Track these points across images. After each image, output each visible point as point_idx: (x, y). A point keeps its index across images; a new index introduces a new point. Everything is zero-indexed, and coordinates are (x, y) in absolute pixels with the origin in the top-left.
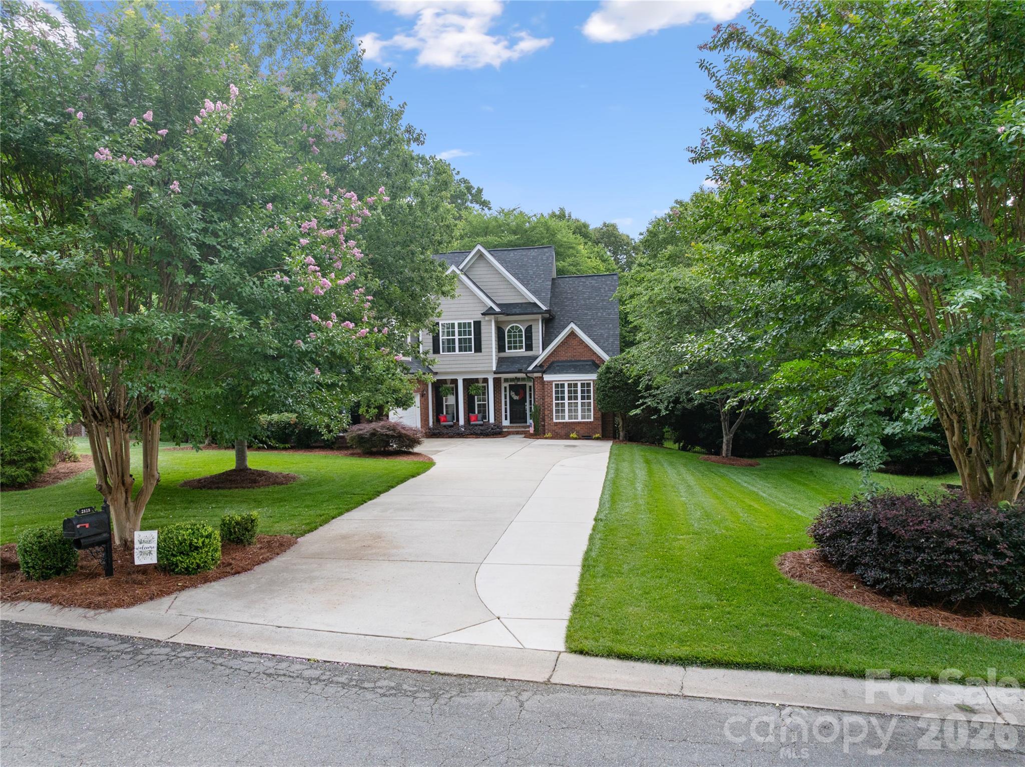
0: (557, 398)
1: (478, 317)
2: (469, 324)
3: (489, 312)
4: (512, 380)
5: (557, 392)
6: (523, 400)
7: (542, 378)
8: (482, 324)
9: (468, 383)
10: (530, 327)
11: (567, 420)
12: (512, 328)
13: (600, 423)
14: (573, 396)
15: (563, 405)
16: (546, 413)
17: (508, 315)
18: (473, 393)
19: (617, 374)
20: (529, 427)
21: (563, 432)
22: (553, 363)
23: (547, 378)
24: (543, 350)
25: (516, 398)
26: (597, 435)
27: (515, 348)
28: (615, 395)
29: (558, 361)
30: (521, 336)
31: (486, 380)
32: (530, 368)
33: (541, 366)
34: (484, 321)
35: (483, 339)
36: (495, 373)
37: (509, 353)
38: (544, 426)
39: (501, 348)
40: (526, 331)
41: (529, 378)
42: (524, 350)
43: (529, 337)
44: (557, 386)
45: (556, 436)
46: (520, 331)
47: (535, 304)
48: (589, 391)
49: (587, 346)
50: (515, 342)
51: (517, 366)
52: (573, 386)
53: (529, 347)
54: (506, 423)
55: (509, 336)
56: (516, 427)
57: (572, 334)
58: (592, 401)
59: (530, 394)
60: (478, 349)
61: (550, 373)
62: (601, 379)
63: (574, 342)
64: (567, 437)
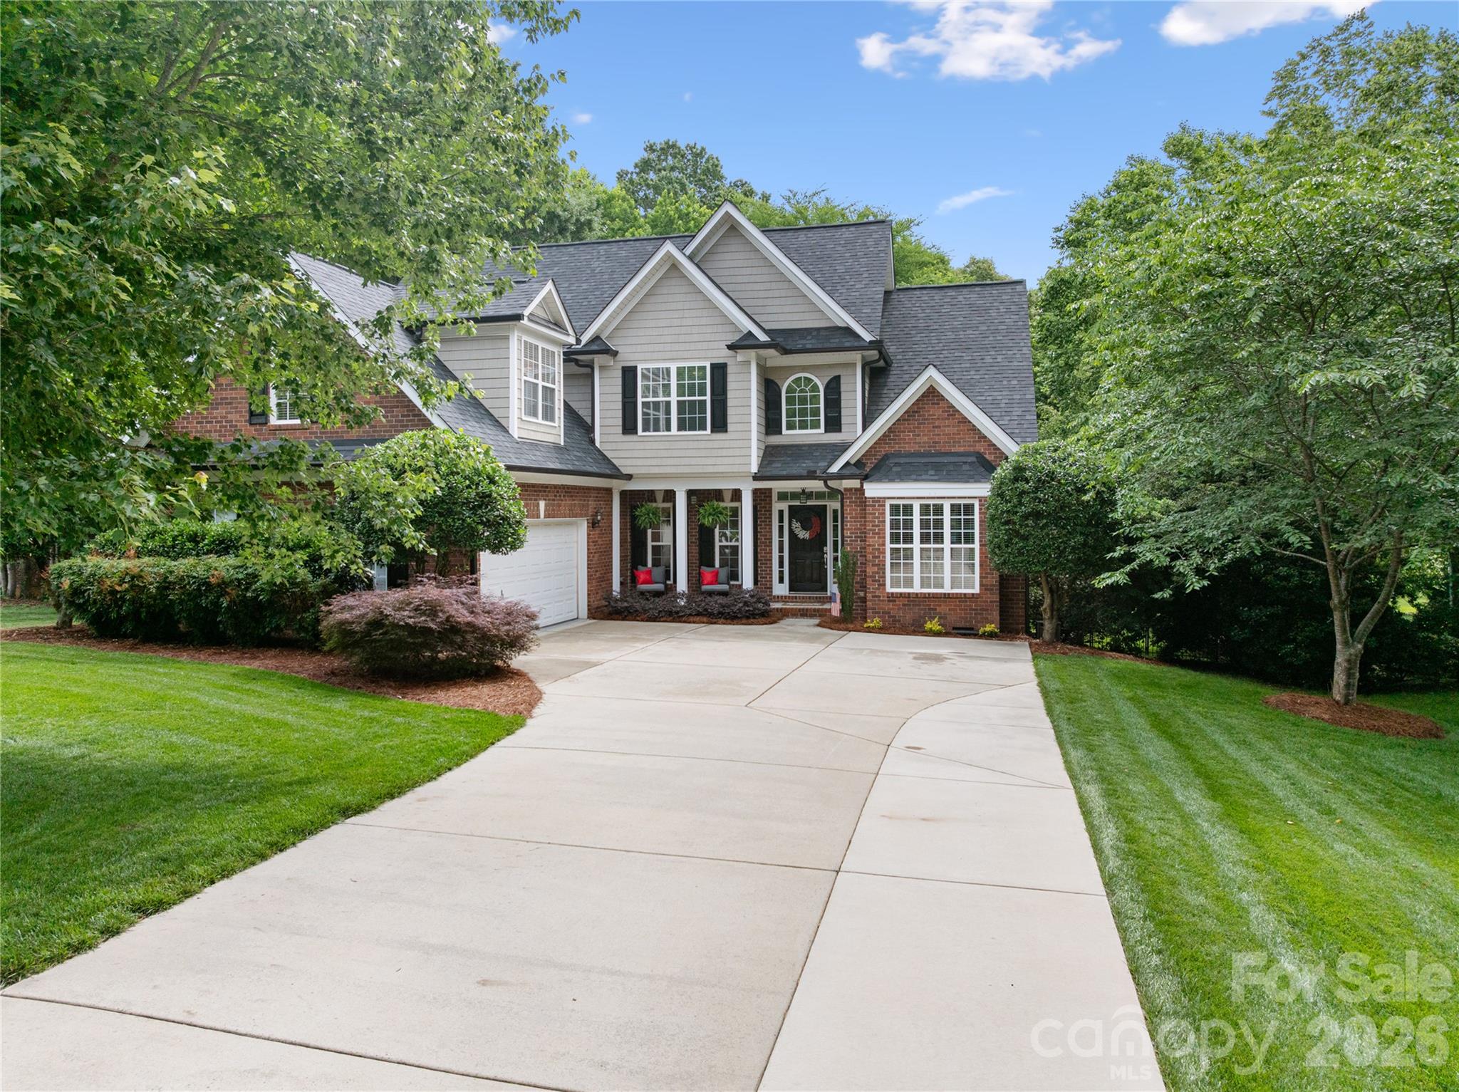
0: (895, 538)
1: (722, 355)
2: (703, 369)
3: (744, 343)
4: (795, 496)
5: (894, 525)
6: (820, 540)
7: (861, 490)
8: (730, 370)
9: (698, 498)
10: (837, 380)
11: (917, 588)
12: (798, 380)
13: (996, 598)
14: (932, 534)
15: (909, 554)
16: (870, 570)
17: (786, 352)
18: (707, 521)
19: (1041, 484)
20: (831, 599)
21: (908, 617)
22: (886, 457)
23: (873, 490)
24: (865, 428)
25: (803, 534)
26: (990, 628)
27: (803, 426)
28: (1038, 533)
29: (898, 455)
30: (815, 399)
31: (737, 495)
32: (835, 469)
33: (859, 464)
34: (735, 362)
35: (730, 403)
36: (756, 478)
37: (790, 436)
38: (864, 600)
39: (771, 424)
40: (827, 388)
41: (833, 493)
42: (822, 430)
43: (834, 402)
44: (895, 509)
45: (893, 627)
46: (815, 388)
47: (848, 331)
48: (969, 524)
49: (965, 421)
50: (803, 412)
51: (807, 464)
52: (932, 510)
53: (834, 424)
54: (781, 589)
55: (790, 401)
56: (804, 600)
57: (932, 394)
58: (976, 546)
59: (835, 527)
60: (720, 424)
61: (879, 480)
62: (1001, 495)
63: (936, 412)
64: (917, 629)
